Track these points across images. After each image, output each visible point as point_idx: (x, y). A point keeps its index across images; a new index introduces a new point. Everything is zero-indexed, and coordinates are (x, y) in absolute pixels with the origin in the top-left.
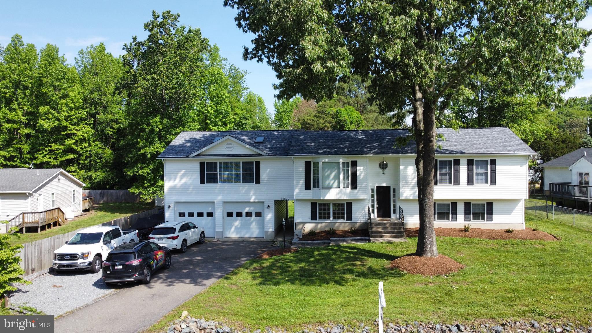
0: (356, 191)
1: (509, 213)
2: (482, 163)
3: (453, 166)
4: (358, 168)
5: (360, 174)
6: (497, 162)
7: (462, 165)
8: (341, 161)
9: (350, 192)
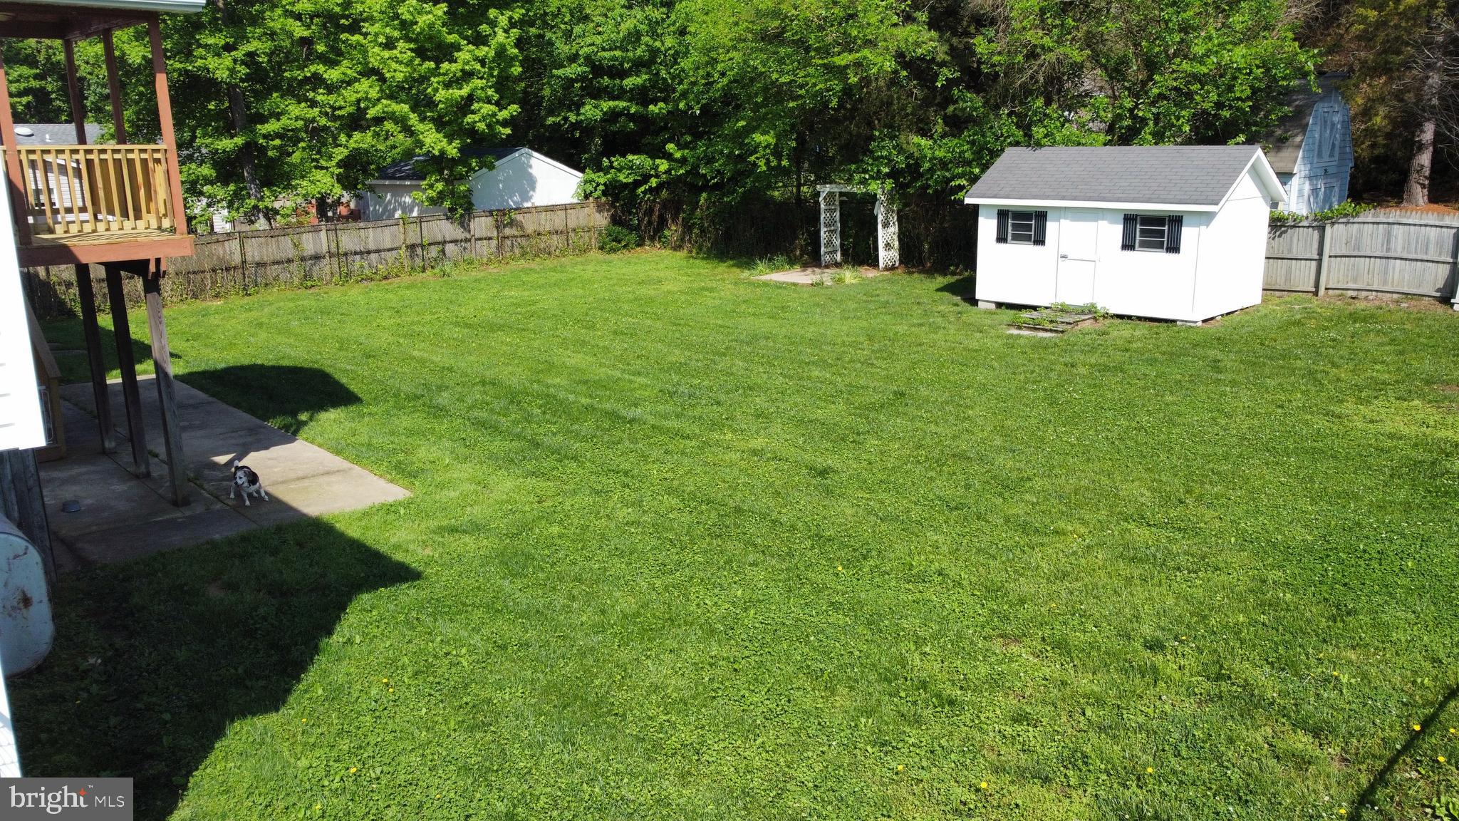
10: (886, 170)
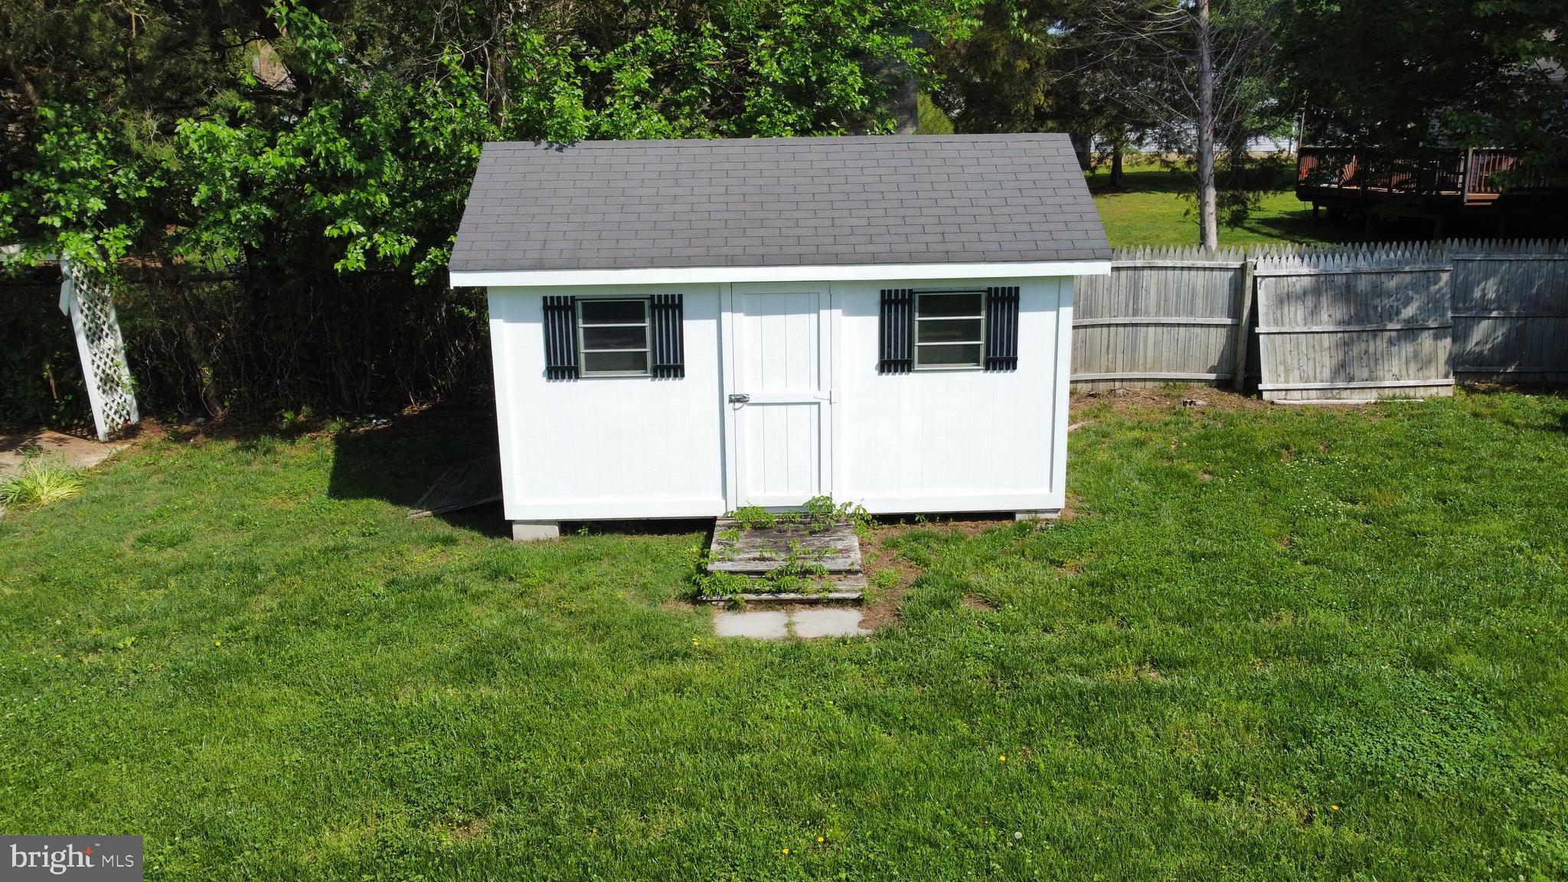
10: (96, 204)
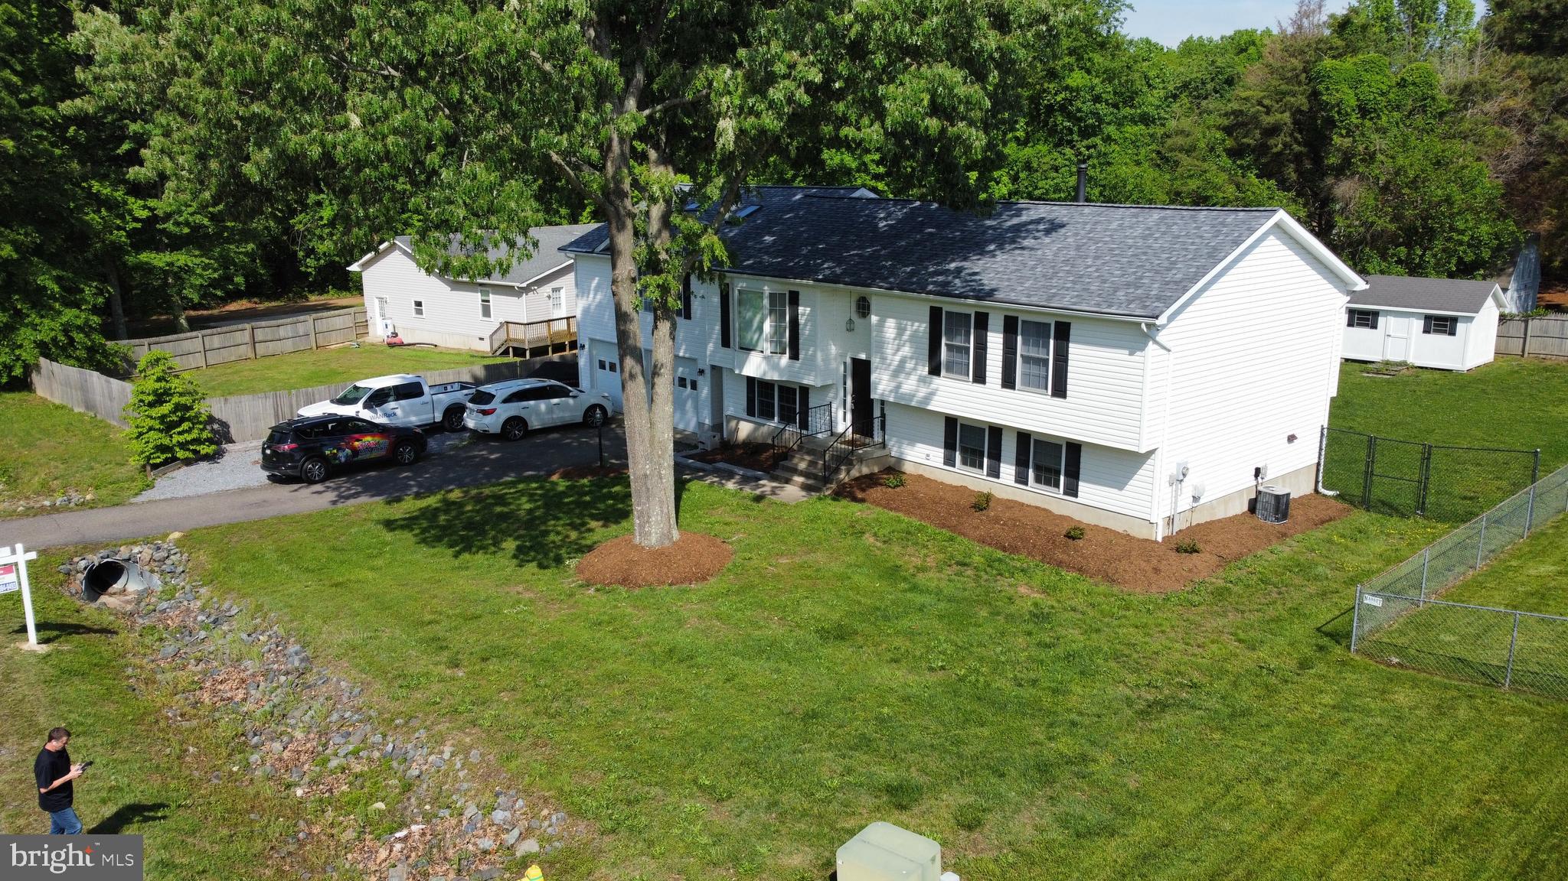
0: (797, 364)
1: (1120, 483)
2: (1037, 331)
3: (972, 331)
4: (801, 309)
5: (805, 325)
6: (1072, 332)
7: (993, 331)
8: (767, 290)
9: (789, 366)
